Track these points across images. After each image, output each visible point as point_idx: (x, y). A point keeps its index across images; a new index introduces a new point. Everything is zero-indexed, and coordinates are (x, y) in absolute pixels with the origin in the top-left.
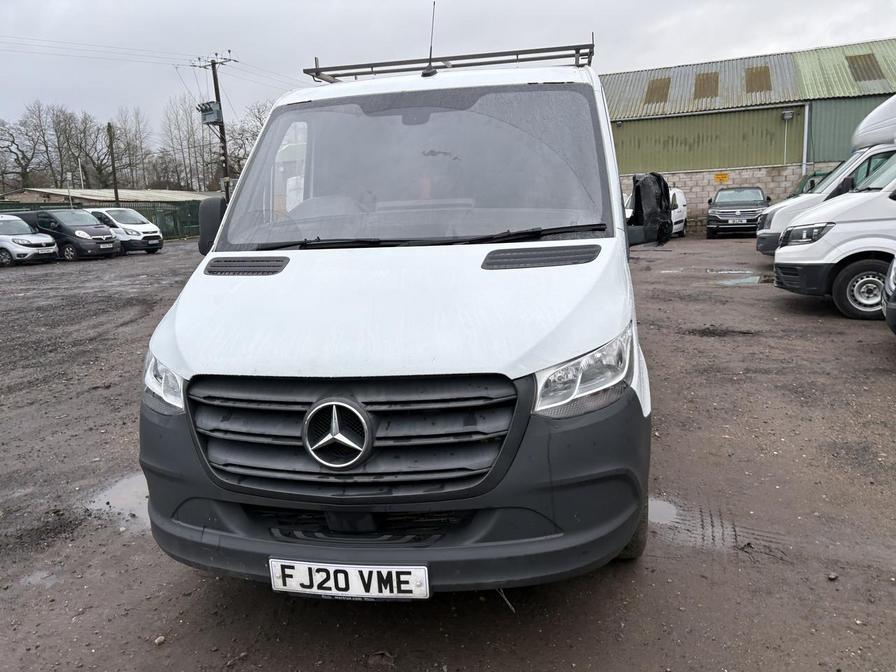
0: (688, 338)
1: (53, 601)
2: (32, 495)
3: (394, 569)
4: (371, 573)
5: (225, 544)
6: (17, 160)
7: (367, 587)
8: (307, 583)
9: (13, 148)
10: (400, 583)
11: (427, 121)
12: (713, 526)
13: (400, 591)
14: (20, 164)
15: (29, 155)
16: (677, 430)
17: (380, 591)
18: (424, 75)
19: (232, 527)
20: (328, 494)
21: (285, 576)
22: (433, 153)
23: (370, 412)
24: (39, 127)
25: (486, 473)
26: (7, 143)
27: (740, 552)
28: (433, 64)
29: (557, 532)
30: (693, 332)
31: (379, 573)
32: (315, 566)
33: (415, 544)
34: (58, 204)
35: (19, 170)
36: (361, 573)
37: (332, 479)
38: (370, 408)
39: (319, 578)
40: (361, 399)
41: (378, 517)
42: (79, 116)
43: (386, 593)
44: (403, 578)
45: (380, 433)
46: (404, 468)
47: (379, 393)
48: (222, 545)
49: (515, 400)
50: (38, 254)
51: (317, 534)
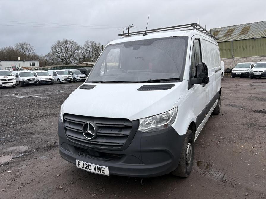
0: (252, 113)
1: (43, 163)
2: (52, 139)
3: (101, 167)
4: (96, 167)
5: (69, 154)
6: (83, 55)
7: (95, 170)
8: (83, 167)
9: (82, 52)
10: (102, 170)
11: (139, 49)
12: (218, 173)
13: (102, 172)
14: (83, 56)
15: (85, 54)
16: (227, 142)
17: (98, 172)
18: (143, 35)
19: (71, 151)
20: (87, 145)
21: (79, 164)
22: (138, 58)
23: (96, 126)
24: (88, 47)
25: (123, 145)
26: (81, 51)
27: (221, 182)
28: (146, 32)
29: (142, 164)
30: (255, 111)
31: (98, 167)
32: (85, 163)
33: (108, 161)
34: (90, 67)
35: (83, 58)
36: (94, 166)
37: (88, 142)
38: (96, 125)
39: (85, 166)
40: (95, 122)
41: (100, 153)
42: (98, 43)
43: (99, 173)
44: (103, 169)
45: (99, 132)
46: (104, 141)
47: (99, 121)
48: (68, 154)
49: (132, 126)
50: (82, 79)
51: (87, 155)
